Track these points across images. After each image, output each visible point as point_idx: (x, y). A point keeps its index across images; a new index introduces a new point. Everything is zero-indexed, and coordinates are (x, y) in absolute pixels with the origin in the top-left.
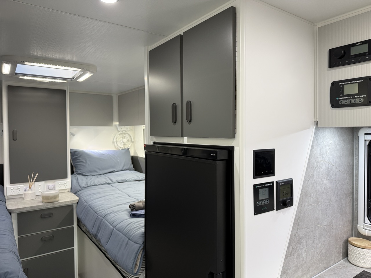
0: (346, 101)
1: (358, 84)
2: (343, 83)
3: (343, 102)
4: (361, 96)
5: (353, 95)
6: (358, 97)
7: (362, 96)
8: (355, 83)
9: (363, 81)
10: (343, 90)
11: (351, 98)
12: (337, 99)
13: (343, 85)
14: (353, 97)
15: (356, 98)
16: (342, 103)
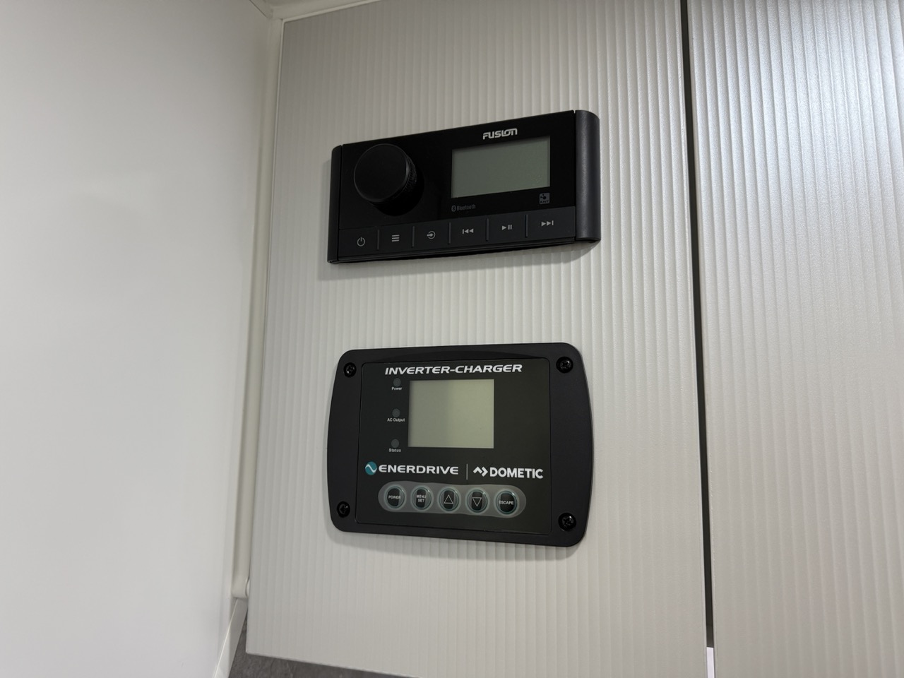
0: (421, 492)
1: (489, 385)
2: (409, 370)
3: (407, 496)
4: (509, 473)
5: (466, 458)
6: (495, 472)
7: (517, 473)
8: (477, 376)
9: (518, 368)
10: (405, 413)
11: (448, 479)
12: (371, 468)
13: (406, 380)
14: (461, 471)
15: (479, 479)
16: (394, 503)
